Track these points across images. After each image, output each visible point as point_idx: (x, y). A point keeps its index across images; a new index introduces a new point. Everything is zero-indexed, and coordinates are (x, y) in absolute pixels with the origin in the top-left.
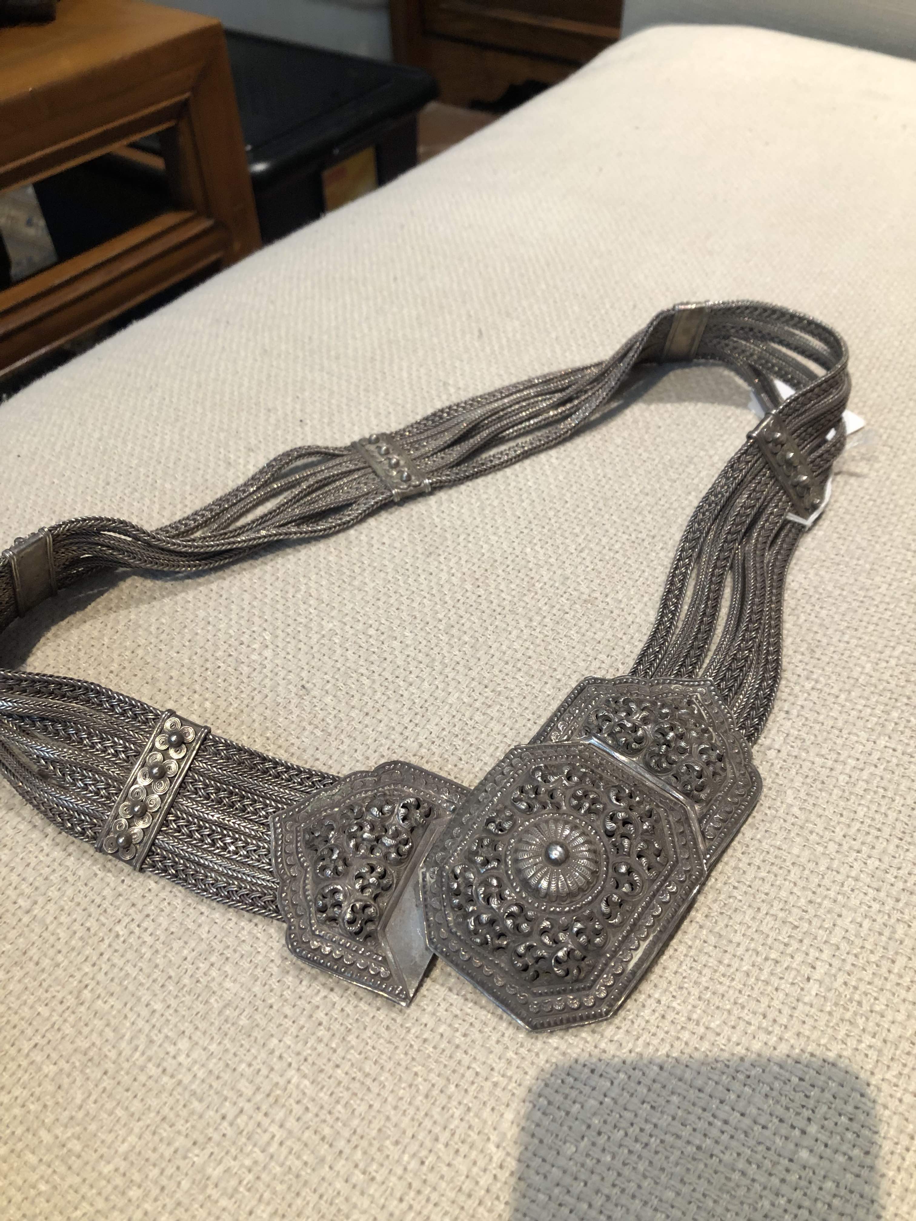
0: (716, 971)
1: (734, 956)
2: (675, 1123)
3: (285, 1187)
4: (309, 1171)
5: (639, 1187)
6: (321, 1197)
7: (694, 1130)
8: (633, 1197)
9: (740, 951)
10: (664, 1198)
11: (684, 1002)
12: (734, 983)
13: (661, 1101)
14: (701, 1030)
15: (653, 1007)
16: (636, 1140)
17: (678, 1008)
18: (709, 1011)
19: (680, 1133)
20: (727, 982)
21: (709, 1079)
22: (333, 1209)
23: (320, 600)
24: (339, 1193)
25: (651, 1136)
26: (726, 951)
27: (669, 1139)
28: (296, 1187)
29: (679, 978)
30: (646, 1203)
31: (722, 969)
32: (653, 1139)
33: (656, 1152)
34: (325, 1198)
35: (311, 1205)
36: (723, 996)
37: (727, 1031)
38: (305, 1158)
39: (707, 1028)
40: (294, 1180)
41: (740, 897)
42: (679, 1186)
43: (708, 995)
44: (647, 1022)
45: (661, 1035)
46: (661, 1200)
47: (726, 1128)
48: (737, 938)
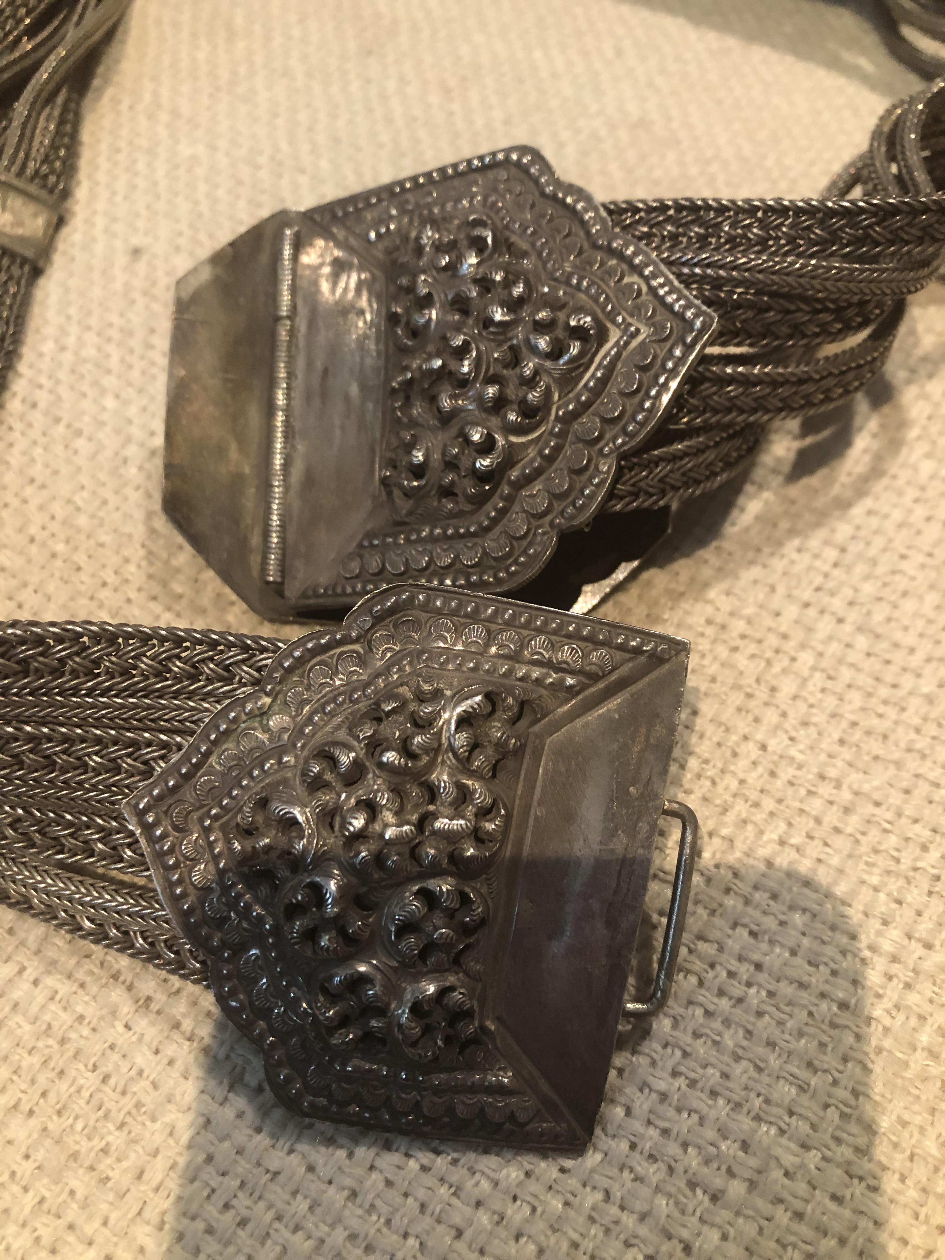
0: (870, 695)
1: (904, 670)
2: (799, 961)
3: (36, 1060)
4: (86, 1032)
5: (725, 1076)
6: (105, 1079)
7: (834, 973)
8: (714, 1094)
9: (915, 661)
10: (775, 1096)
11: (812, 748)
12: (904, 716)
13: (770, 923)
14: (846, 796)
15: (753, 757)
16: (721, 993)
17: (800, 757)
18: (860, 764)
19: (805, 978)
20: (892, 713)
21: (863, 882)
22: (128, 1103)
23: (175, 113)
24: (140, 1073)
25: (749, 985)
26: (888, 662)
27: (786, 990)
28: (58, 1062)
29: (802, 707)
30: (738, 1106)
31: (884, 692)
32: (753, 991)
33: (760, 1014)
34: (112, 1082)
35: (86, 1094)
36: (885, 737)
37: (895, 799)
38: (79, 1009)
39: (856, 794)
40: (56, 1046)
41: (912, 572)
42: (804, 1074)
43: (857, 735)
44: (742, 782)
45: (769, 804)
46: (767, 1101)
47: (895, 968)
48: (910, 639)
